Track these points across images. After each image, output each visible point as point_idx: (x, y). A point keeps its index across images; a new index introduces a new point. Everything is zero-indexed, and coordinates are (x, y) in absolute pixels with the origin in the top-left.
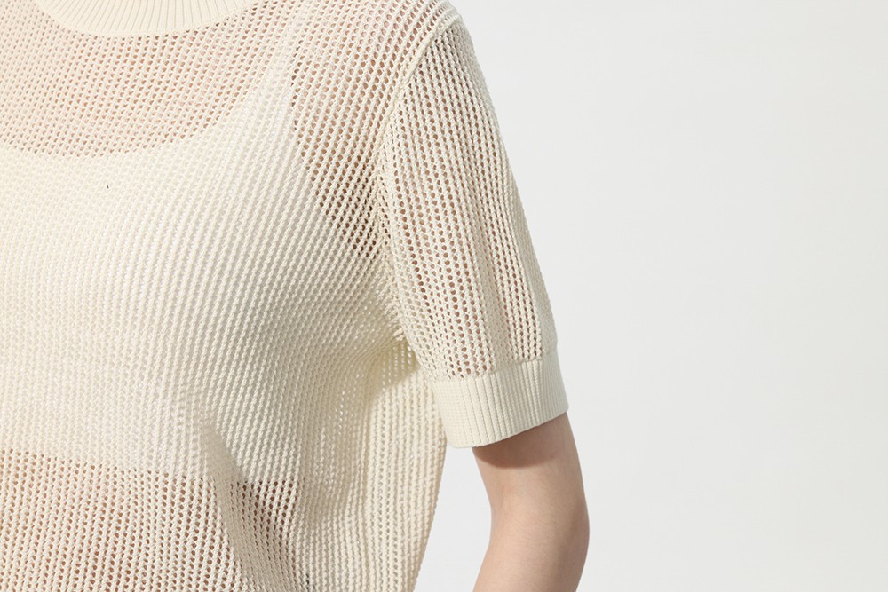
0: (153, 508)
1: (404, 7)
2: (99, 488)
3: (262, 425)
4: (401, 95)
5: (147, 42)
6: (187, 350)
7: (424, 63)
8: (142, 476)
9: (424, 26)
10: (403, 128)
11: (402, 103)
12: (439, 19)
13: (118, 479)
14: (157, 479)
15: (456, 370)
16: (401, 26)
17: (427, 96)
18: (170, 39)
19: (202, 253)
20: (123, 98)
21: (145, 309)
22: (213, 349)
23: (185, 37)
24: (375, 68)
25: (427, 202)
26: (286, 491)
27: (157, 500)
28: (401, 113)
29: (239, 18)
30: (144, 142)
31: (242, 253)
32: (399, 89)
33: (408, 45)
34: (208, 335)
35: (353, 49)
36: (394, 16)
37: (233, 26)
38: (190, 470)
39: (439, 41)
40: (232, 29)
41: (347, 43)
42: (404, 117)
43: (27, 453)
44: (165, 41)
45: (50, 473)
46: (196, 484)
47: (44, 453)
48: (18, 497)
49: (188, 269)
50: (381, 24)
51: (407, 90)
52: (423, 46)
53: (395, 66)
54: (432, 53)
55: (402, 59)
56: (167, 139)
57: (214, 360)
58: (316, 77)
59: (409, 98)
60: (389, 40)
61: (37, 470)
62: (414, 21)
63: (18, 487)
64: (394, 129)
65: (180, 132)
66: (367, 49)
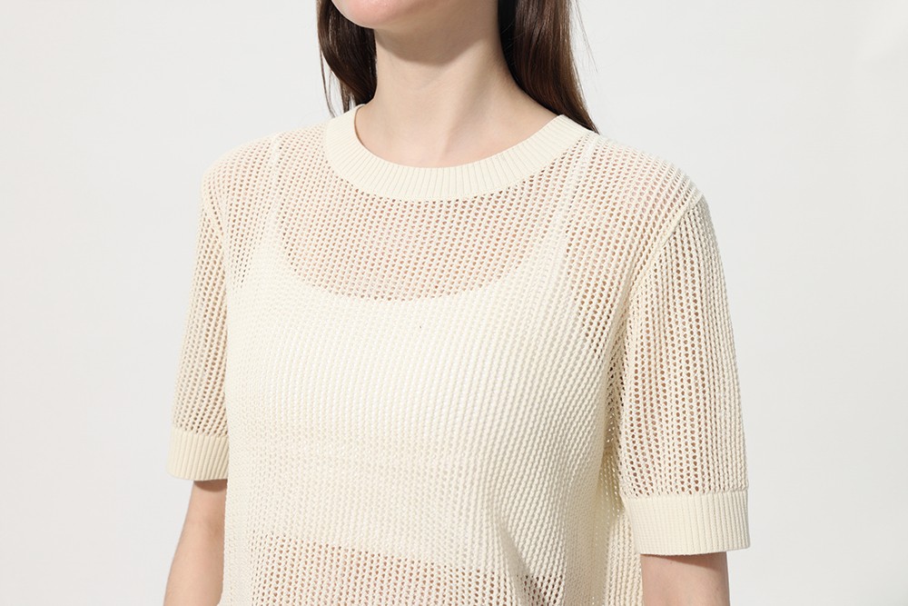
0: (466, 597)
1: (663, 185)
2: (417, 580)
3: (543, 531)
4: (657, 256)
5: (441, 206)
6: (492, 466)
7: (678, 231)
8: (457, 570)
9: (679, 201)
10: (657, 283)
11: (658, 263)
12: (690, 196)
13: (435, 573)
14: (470, 574)
15: (673, 487)
16: (661, 201)
17: (677, 258)
18: (460, 203)
19: (506, 385)
20: (423, 252)
21: (460, 430)
22: (511, 465)
23: (473, 202)
24: (639, 233)
25: (667, 344)
26: (556, 588)
27: (470, 592)
28: (656, 271)
29: (519, 188)
30: (447, 289)
31: (535, 385)
32: (656, 251)
33: (666, 216)
34: (508, 453)
35: (621, 218)
36: (655, 192)
37: (515, 195)
38: (497, 567)
39: (691, 213)
40: (514, 197)
41: (615, 213)
42: (658, 274)
43: (353, 550)
44: (456, 205)
45: (374, 566)
46: (502, 578)
47: (368, 549)
48: (345, 588)
49: (495, 398)
50: (644, 198)
51: (663, 252)
52: (678, 217)
53: (655, 232)
54: (685, 223)
55: (661, 227)
56: (467, 287)
57: (511, 475)
58: (590, 240)
59: (663, 259)
60: (651, 211)
61: (362, 565)
62: (672, 197)
63: (345, 579)
64: (648, 283)
65: (478, 281)
66: (633, 218)
